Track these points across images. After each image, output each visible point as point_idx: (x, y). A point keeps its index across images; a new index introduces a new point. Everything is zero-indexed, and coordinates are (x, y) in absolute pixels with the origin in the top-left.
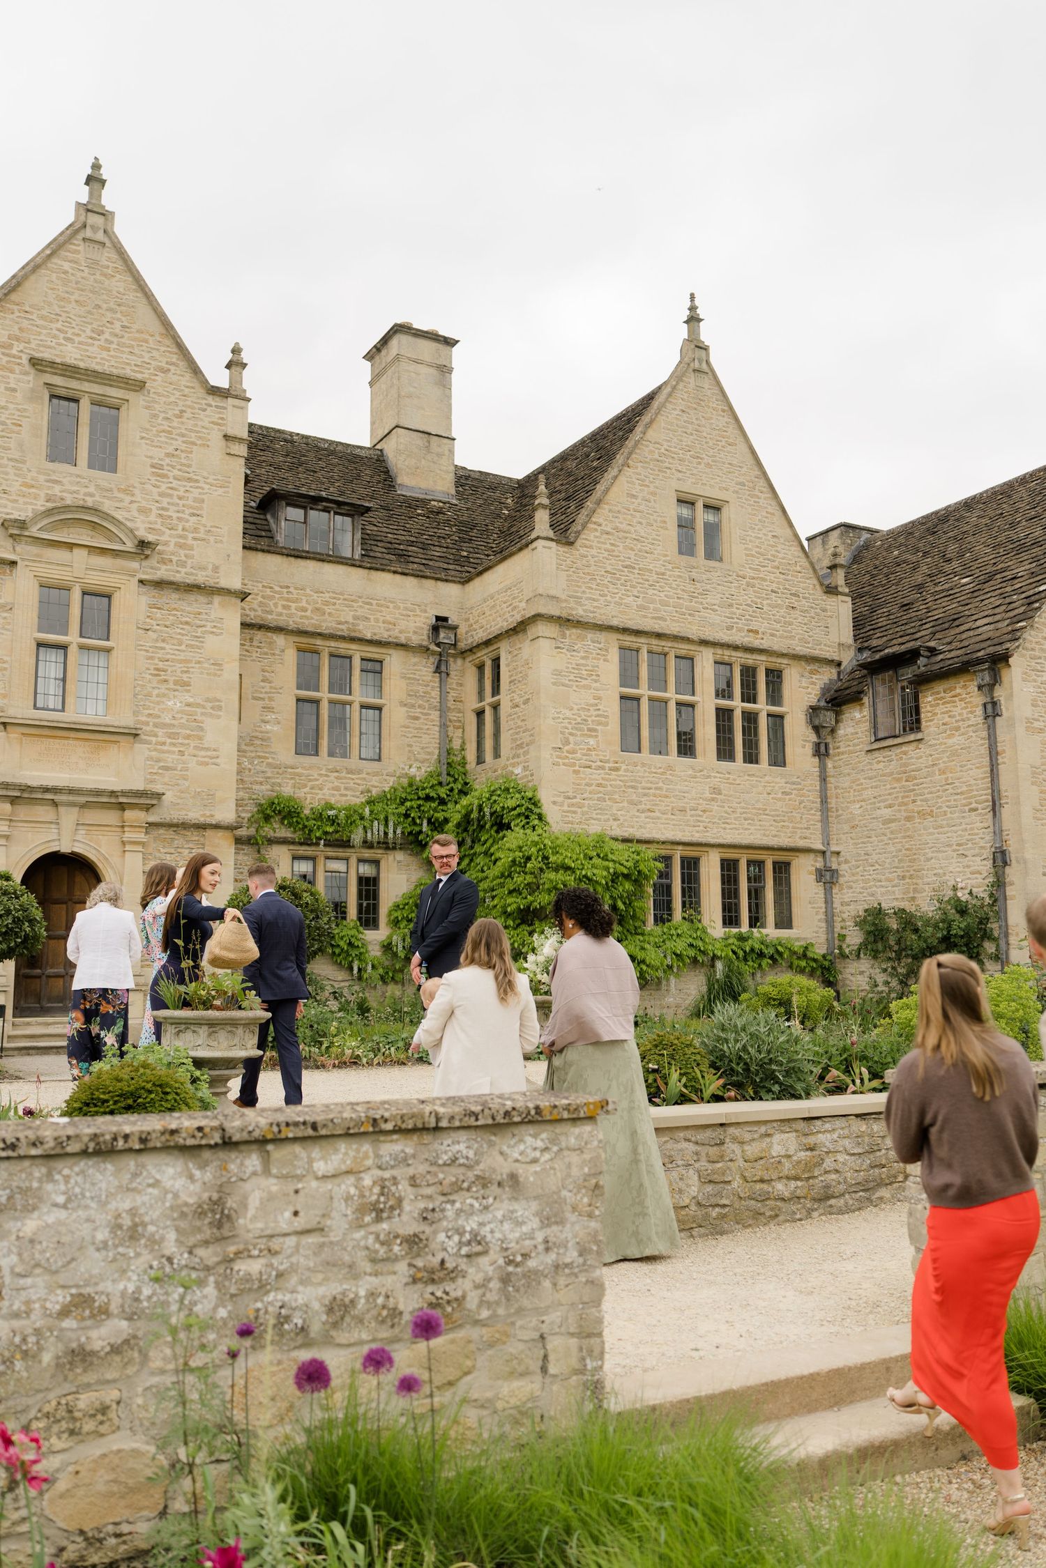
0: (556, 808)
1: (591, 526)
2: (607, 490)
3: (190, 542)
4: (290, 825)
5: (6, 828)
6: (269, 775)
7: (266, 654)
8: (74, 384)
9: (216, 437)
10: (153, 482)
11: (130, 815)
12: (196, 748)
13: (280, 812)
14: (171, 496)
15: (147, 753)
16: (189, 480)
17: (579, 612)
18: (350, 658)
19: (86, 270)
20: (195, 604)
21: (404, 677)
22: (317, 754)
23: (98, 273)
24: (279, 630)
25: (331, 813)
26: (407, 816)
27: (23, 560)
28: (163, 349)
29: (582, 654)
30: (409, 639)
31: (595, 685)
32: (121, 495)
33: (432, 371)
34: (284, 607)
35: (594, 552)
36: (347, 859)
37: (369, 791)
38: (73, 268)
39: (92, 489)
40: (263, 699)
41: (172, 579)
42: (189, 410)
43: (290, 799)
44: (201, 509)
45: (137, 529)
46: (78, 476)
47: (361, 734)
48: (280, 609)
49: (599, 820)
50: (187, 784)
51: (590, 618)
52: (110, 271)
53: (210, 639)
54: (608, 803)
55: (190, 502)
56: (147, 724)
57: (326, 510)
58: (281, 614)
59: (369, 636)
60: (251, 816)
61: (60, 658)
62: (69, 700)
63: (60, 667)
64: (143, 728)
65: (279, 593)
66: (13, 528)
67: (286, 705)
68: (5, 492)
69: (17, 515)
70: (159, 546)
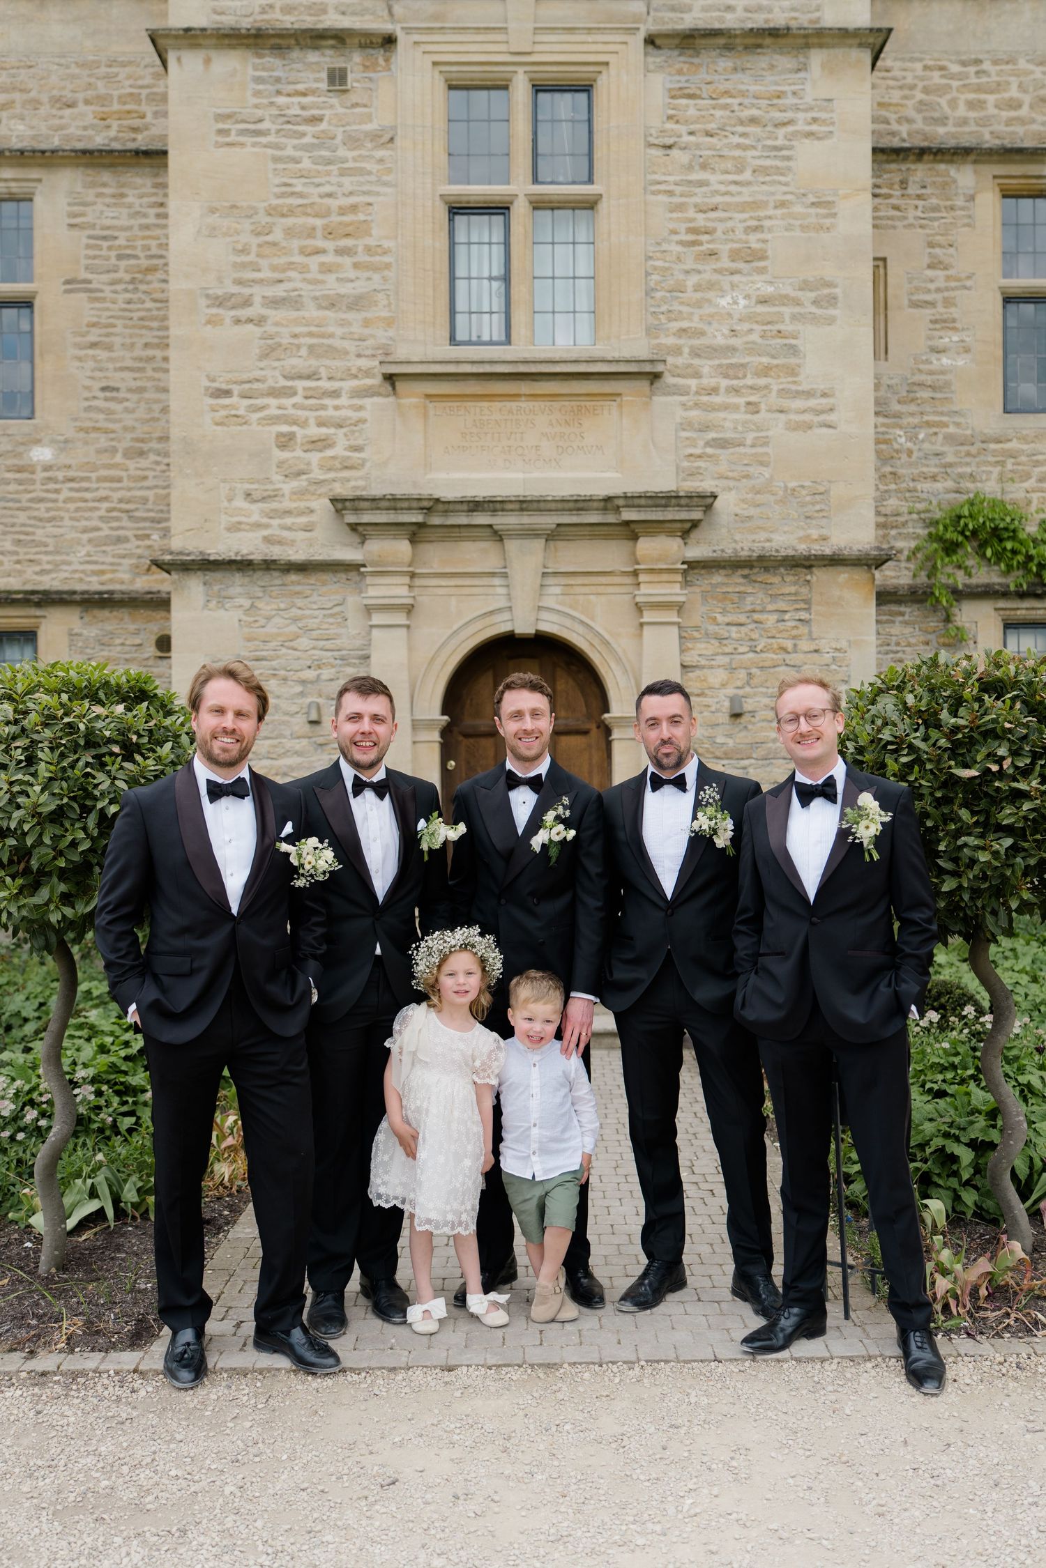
4: (999, 557)
5: (404, 591)
6: (950, 458)
7: (936, 209)
11: (648, 547)
12: (783, 392)
13: (974, 533)
15: (680, 413)
20: (767, 75)
24: (960, 154)
27: (408, 30)
34: (971, 105)
40: (932, 304)
41: (717, 26)
43: (996, 505)
48: (962, 111)
50: (766, 473)
53: (804, 149)
56: (678, 351)
58: (964, 122)
60: (913, 544)
61: (498, 236)
62: (518, 317)
63: (498, 251)
64: (670, 360)
65: (960, 76)
67: (982, 312)
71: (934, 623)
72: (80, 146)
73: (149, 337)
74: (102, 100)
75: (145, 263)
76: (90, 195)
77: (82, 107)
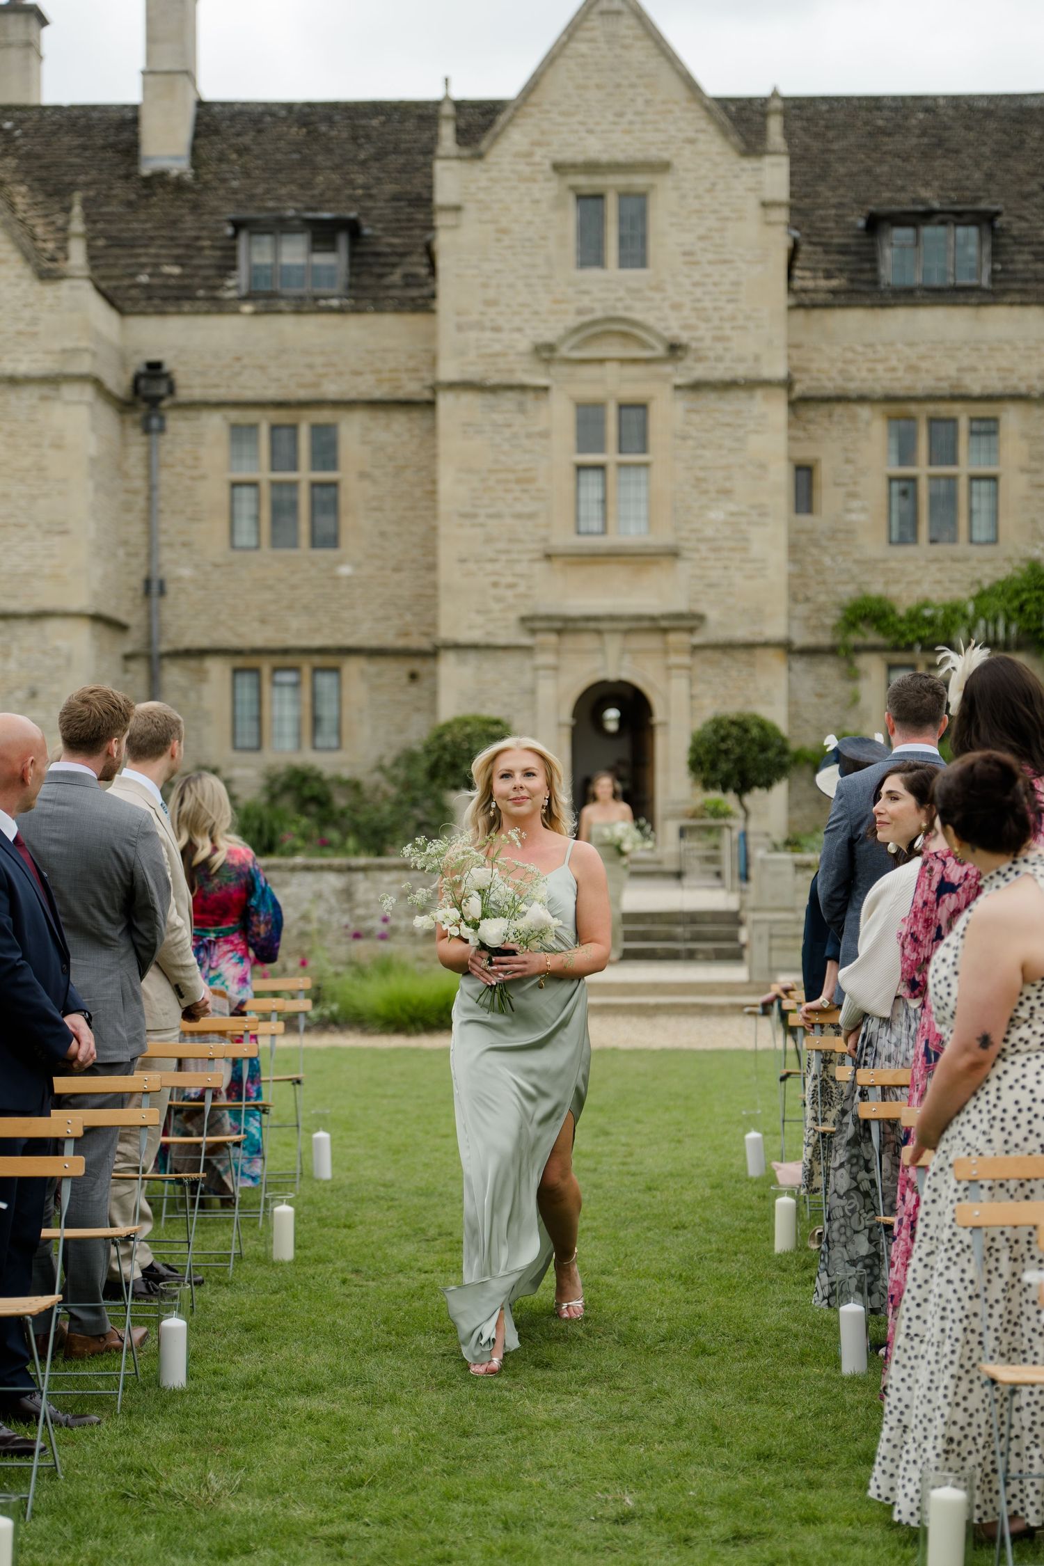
3: (728, 332)
4: (880, 629)
5: (554, 659)
6: (855, 572)
7: (848, 430)
8: (598, 181)
9: (752, 205)
10: (686, 272)
11: (673, 638)
12: (740, 560)
13: (867, 615)
14: (704, 284)
15: (690, 571)
16: (725, 262)
18: (954, 421)
19: (604, 46)
20: (734, 402)
21: (1025, 436)
22: (914, 542)
23: (616, 47)
24: (862, 399)
25: (927, 613)
26: (1021, 609)
27: (556, 383)
28: (688, 116)
30: (1031, 387)
32: (653, 294)
34: (871, 370)
37: (979, 582)
38: (591, 49)
39: (622, 293)
40: (844, 485)
41: (709, 378)
42: (721, 181)
43: (880, 600)
44: (739, 292)
45: (668, 329)
46: (609, 281)
47: (971, 512)
48: (864, 374)
50: (733, 600)
52: (628, 41)
53: (753, 439)
55: (726, 288)
56: (689, 540)
57: (943, 223)
58: (863, 380)
59: (976, 389)
60: (834, 622)
61: (600, 480)
62: (611, 523)
63: (600, 489)
64: (685, 545)
65: (864, 354)
66: (545, 353)
67: (874, 489)
68: (536, 313)
69: (549, 336)
70: (694, 345)
71: (844, 665)
72: (367, 397)
73: (404, 504)
74: (378, 371)
75: (402, 463)
76: (372, 426)
77: (367, 375)
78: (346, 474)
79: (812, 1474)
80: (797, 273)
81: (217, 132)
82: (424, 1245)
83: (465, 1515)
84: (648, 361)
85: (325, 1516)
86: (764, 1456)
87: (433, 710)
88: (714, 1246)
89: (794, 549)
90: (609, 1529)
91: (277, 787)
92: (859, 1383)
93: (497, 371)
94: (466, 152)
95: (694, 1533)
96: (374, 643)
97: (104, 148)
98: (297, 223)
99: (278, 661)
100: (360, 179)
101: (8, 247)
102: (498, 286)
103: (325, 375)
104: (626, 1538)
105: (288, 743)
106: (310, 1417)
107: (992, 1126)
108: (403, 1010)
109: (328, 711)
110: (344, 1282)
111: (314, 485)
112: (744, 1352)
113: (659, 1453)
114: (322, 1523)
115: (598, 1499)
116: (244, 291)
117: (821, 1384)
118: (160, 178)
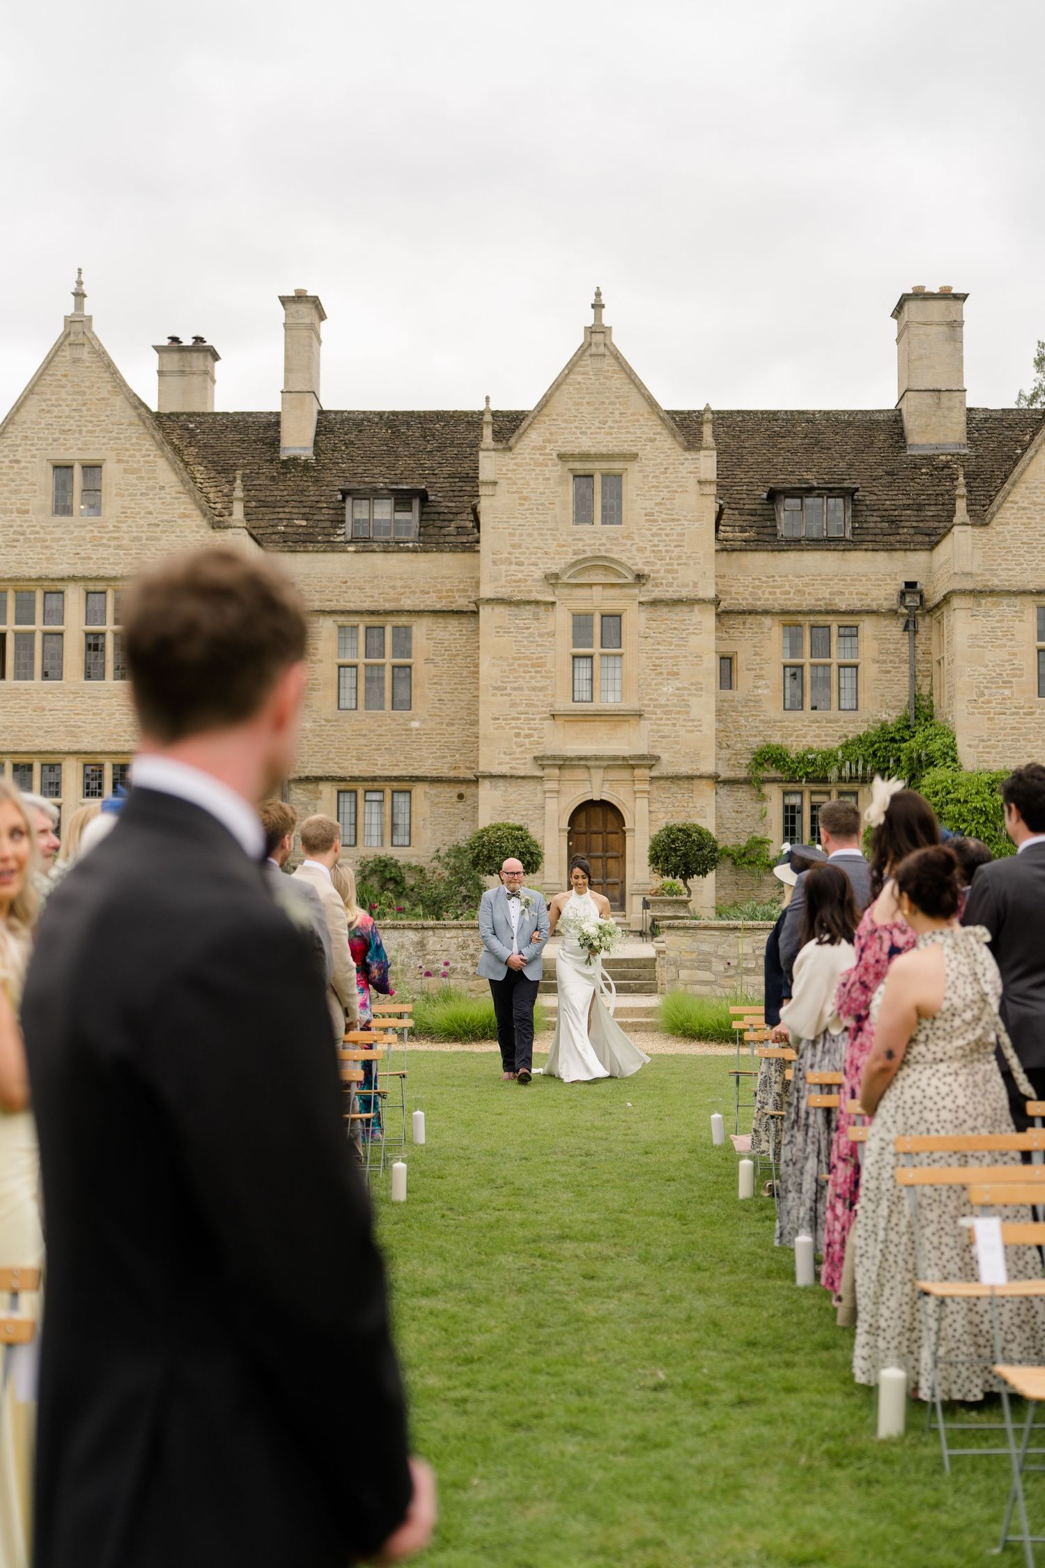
0: (971, 750)
1: (1006, 505)
2: (1022, 473)
3: (676, 567)
4: (778, 767)
5: (557, 785)
6: (762, 729)
7: (756, 633)
8: (588, 466)
9: (692, 482)
10: (647, 527)
11: (637, 772)
12: (684, 720)
13: (770, 758)
14: (660, 535)
15: (650, 727)
16: (673, 520)
17: (995, 582)
18: (829, 627)
19: (593, 377)
20: (680, 614)
21: (876, 638)
22: (802, 709)
23: (601, 377)
24: (766, 612)
25: (810, 757)
26: (874, 754)
27: (560, 600)
28: (650, 423)
29: (998, 618)
30: (880, 605)
31: (1010, 643)
32: (625, 541)
33: (944, 329)
34: (770, 593)
35: (1010, 528)
36: (828, 793)
37: (846, 736)
38: (584, 379)
39: (604, 540)
40: (753, 670)
41: (663, 597)
42: (671, 467)
43: (778, 748)
44: (684, 541)
45: (635, 564)
46: (595, 532)
47: (840, 689)
48: (767, 596)
49: (1013, 758)
50: (679, 747)
51: (1006, 586)
52: (610, 374)
53: (692, 638)
54: (1022, 743)
55: (675, 537)
56: (649, 706)
57: (819, 496)
58: (768, 600)
59: (843, 607)
60: (748, 762)
61: (589, 665)
62: (596, 694)
63: (589, 671)
64: (646, 709)
65: (767, 582)
66: (552, 579)
67: (774, 673)
68: (546, 553)
69: (555, 569)
70: (652, 575)
71: (755, 791)
72: (431, 609)
73: (456, 680)
74: (439, 591)
75: (455, 653)
76: (434, 627)
77: (431, 594)
78: (417, 660)
79: (787, 1356)
80: (721, 528)
81: (332, 431)
82: (495, 1191)
83: (547, 1384)
84: (622, 586)
85: (450, 1384)
86: (752, 1344)
87: (475, 821)
88: (696, 1194)
89: (719, 712)
90: (652, 1395)
91: (367, 872)
92: (810, 1292)
93: (520, 592)
94: (500, 446)
95: (711, 1399)
96: (434, 774)
97: (255, 441)
98: (385, 492)
99: (369, 785)
100: (428, 464)
101: (193, 507)
102: (521, 535)
103: (402, 594)
104: (663, 1402)
105: (375, 841)
106: (431, 1313)
107: (896, 1112)
108: (460, 1026)
109: (402, 820)
110: (443, 1216)
111: (394, 667)
112: (727, 1269)
113: (677, 1341)
114: (449, 1389)
115: (640, 1374)
116: (349, 537)
117: (785, 1292)
118: (294, 461)
